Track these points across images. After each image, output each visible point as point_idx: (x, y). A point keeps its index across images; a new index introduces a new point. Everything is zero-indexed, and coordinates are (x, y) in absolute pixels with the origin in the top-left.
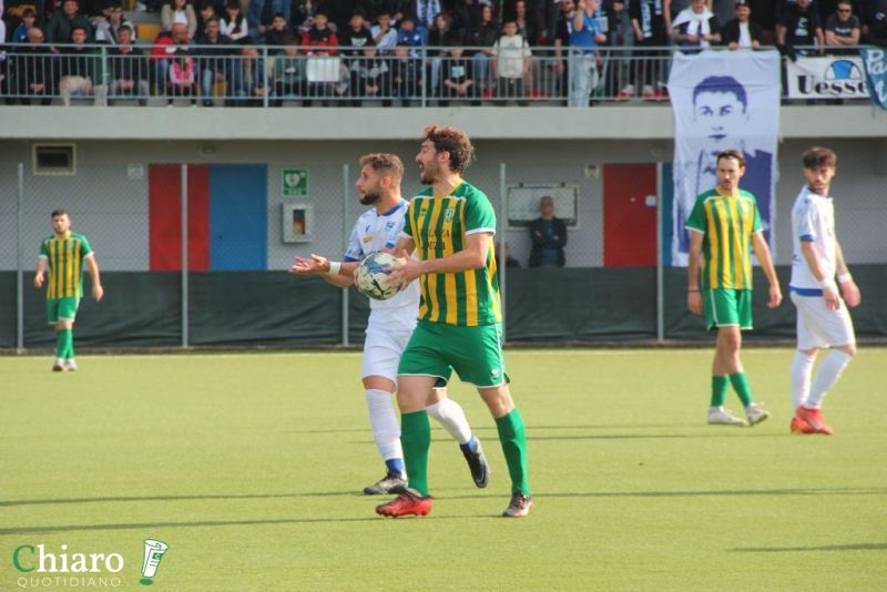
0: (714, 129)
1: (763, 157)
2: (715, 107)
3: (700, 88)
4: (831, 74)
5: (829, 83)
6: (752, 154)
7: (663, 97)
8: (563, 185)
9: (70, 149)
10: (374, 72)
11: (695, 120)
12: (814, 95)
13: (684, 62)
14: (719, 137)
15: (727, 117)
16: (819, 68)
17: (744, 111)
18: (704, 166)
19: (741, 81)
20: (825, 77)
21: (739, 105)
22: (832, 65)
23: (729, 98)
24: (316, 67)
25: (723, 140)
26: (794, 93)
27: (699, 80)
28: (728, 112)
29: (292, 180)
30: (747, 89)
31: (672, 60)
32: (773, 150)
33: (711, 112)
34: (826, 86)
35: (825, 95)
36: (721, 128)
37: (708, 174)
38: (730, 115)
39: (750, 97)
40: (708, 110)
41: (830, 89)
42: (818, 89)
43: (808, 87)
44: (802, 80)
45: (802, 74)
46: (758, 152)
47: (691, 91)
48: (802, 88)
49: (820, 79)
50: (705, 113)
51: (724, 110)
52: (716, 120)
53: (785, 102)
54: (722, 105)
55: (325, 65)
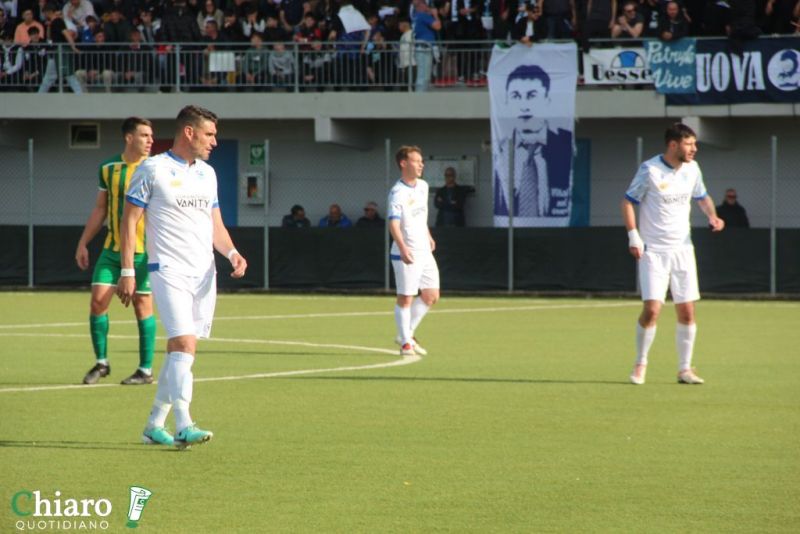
0: (522, 110)
1: (563, 133)
2: (523, 92)
3: (513, 76)
4: (618, 63)
5: (616, 71)
6: (556, 132)
7: (482, 83)
8: (464, 158)
9: (95, 127)
10: (319, 62)
11: (507, 103)
12: (605, 81)
13: (501, 53)
14: (527, 118)
15: (533, 100)
16: (606, 58)
17: (546, 95)
18: (518, 142)
19: (546, 70)
20: (612, 66)
21: (541, 90)
22: (620, 55)
23: (536, 84)
24: (216, 59)
25: (530, 120)
26: (589, 79)
27: (512, 68)
28: (533, 96)
29: (257, 153)
30: (551, 76)
31: (490, 53)
32: (571, 127)
33: (520, 97)
34: (613, 74)
35: (614, 81)
36: (528, 110)
37: (522, 149)
38: (535, 99)
39: (553, 84)
40: (517, 94)
41: (616, 76)
42: (607, 75)
43: (601, 75)
44: (595, 69)
45: (594, 63)
46: (560, 130)
47: (506, 78)
48: (596, 75)
49: (607, 68)
50: (515, 97)
51: (530, 94)
52: (524, 103)
53: (581, 86)
54: (529, 89)
55: (222, 59)
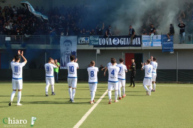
1: (74, 52)
3: (65, 42)
4: (85, 40)
5: (84, 41)
11: (64, 47)
12: (82, 43)
18: (65, 54)
19: (71, 41)
21: (71, 45)
22: (85, 38)
23: (69, 43)
25: (68, 50)
31: (60, 38)
32: (76, 51)
33: (66, 45)
34: (84, 42)
35: (84, 43)
37: (66, 55)
38: (69, 46)
42: (83, 42)
45: (80, 40)
46: (73, 51)
47: (63, 42)
48: (80, 42)
49: (83, 40)
52: (67, 47)
53: (78, 44)
